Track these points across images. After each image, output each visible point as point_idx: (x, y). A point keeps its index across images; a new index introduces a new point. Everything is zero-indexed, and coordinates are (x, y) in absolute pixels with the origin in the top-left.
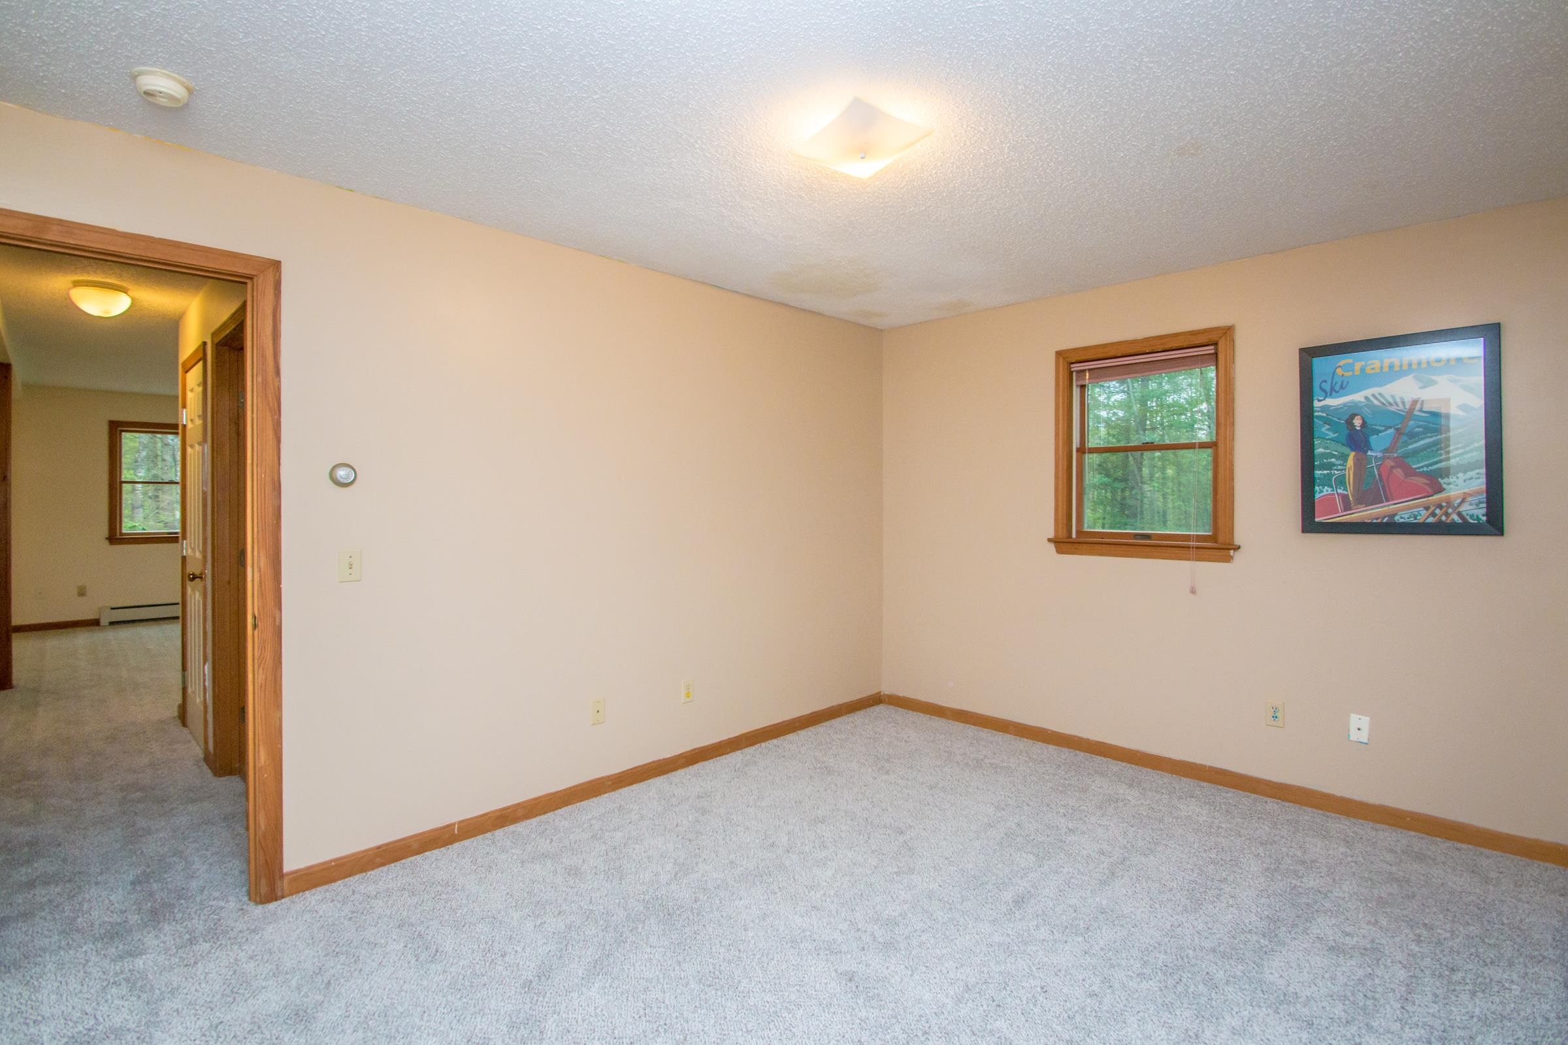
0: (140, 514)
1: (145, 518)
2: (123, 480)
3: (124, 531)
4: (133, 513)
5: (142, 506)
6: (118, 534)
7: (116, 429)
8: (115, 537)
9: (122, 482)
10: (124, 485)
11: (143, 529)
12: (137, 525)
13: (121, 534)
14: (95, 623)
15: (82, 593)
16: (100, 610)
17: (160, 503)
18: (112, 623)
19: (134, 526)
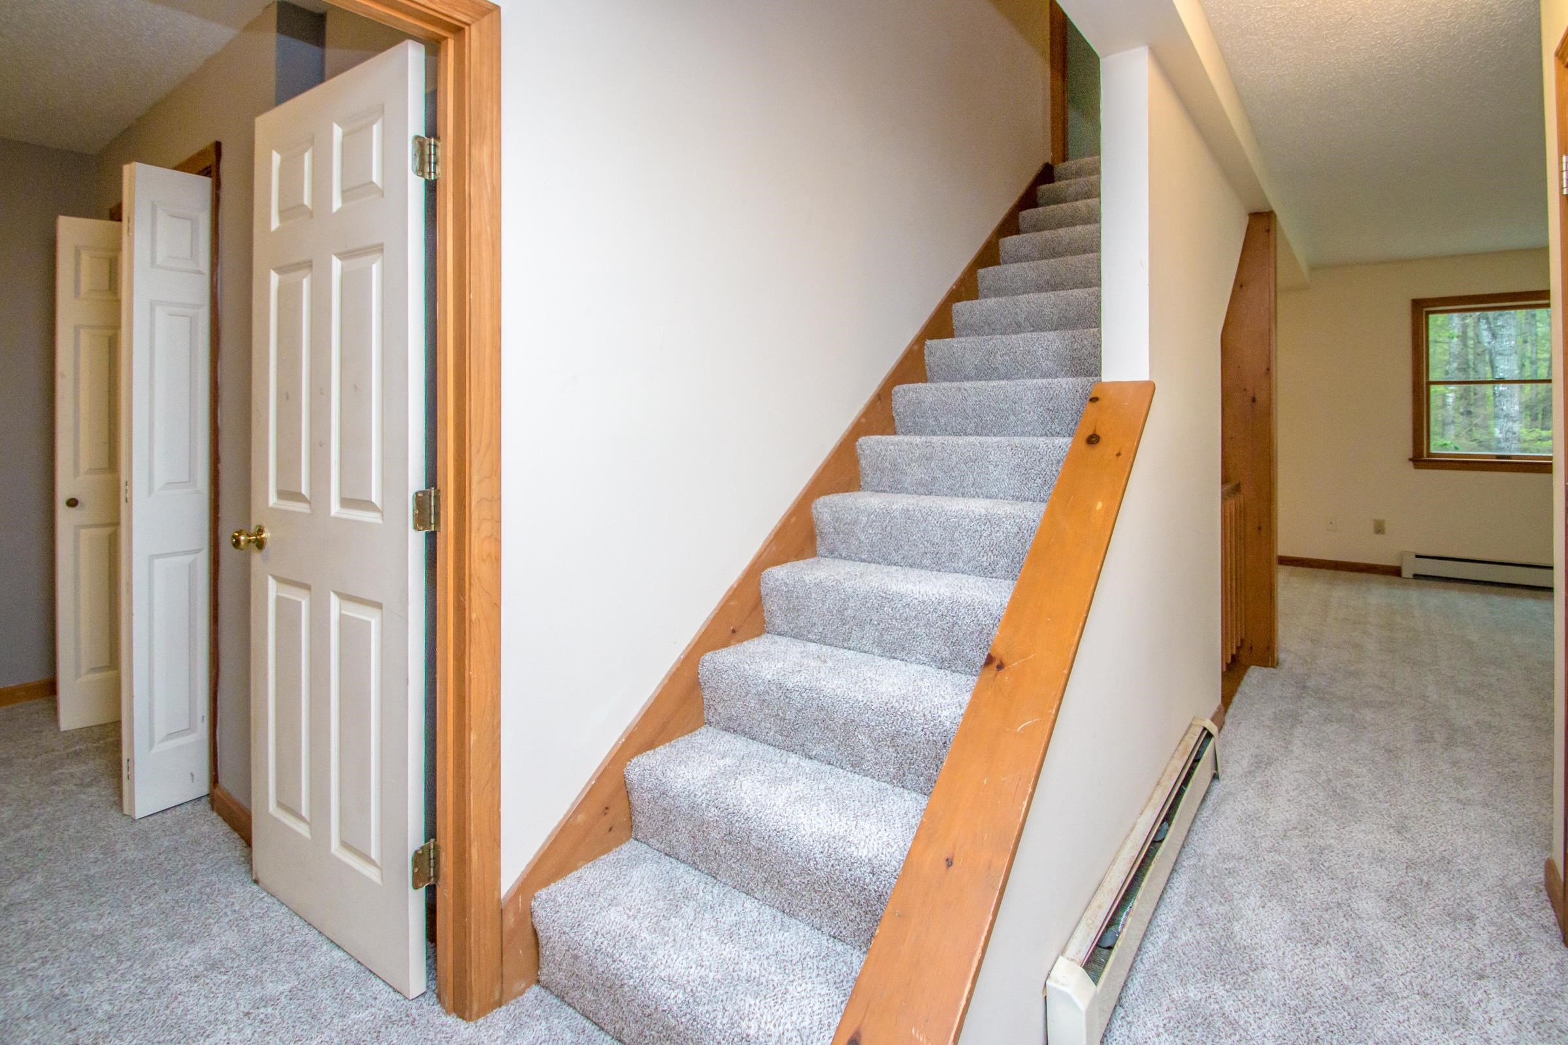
0: (1451, 431)
1: (1457, 436)
2: (1431, 379)
3: (1433, 450)
4: (1444, 430)
5: (1453, 422)
6: (1425, 455)
7: (1421, 309)
8: (1421, 458)
9: (1429, 383)
10: (1433, 388)
11: (1456, 448)
12: (1449, 442)
13: (1429, 455)
14: (1396, 572)
15: (1379, 529)
16: (1402, 555)
17: (1473, 419)
18: (1417, 576)
19: (1445, 444)
